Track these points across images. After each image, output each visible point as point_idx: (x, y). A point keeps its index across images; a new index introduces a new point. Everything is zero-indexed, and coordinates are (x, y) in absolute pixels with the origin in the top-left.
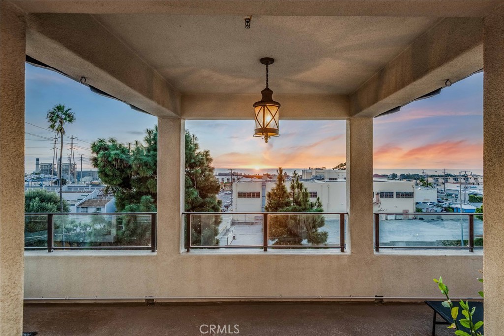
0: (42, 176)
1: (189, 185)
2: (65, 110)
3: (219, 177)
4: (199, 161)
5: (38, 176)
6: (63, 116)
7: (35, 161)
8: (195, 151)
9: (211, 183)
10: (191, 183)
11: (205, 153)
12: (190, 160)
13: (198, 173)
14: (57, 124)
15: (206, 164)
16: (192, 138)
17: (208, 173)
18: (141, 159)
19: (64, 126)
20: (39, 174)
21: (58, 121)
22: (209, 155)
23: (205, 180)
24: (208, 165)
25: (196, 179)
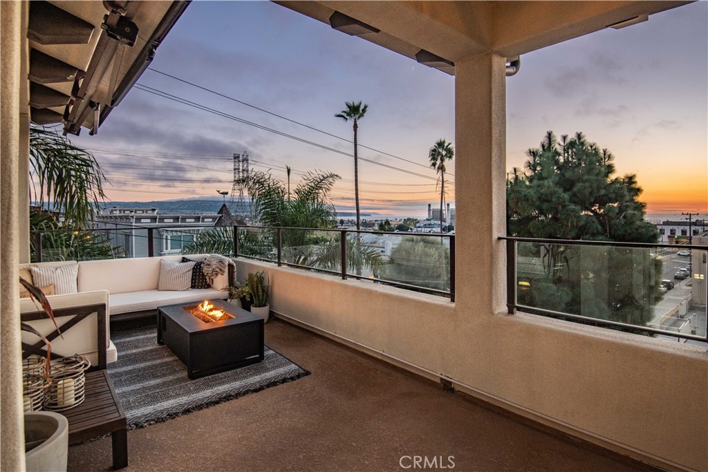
0: (432, 222)
1: (595, 231)
2: (446, 145)
3: (664, 227)
4: (614, 192)
5: (429, 222)
6: (444, 153)
7: (427, 207)
8: (607, 176)
9: (637, 229)
10: (600, 227)
11: (626, 180)
12: (598, 191)
13: (613, 212)
14: (438, 162)
15: (628, 198)
16: (602, 155)
17: (632, 212)
18: (519, 192)
19: (445, 163)
20: (430, 220)
21: (439, 158)
22: (634, 182)
23: (626, 223)
24: (632, 200)
25: (609, 221)
